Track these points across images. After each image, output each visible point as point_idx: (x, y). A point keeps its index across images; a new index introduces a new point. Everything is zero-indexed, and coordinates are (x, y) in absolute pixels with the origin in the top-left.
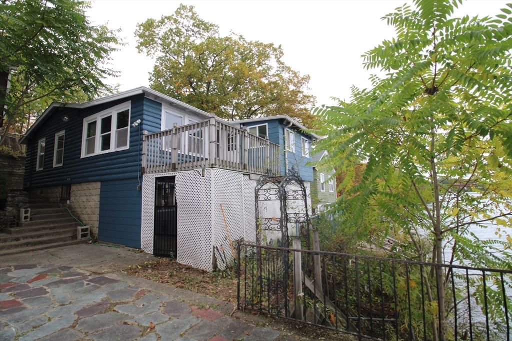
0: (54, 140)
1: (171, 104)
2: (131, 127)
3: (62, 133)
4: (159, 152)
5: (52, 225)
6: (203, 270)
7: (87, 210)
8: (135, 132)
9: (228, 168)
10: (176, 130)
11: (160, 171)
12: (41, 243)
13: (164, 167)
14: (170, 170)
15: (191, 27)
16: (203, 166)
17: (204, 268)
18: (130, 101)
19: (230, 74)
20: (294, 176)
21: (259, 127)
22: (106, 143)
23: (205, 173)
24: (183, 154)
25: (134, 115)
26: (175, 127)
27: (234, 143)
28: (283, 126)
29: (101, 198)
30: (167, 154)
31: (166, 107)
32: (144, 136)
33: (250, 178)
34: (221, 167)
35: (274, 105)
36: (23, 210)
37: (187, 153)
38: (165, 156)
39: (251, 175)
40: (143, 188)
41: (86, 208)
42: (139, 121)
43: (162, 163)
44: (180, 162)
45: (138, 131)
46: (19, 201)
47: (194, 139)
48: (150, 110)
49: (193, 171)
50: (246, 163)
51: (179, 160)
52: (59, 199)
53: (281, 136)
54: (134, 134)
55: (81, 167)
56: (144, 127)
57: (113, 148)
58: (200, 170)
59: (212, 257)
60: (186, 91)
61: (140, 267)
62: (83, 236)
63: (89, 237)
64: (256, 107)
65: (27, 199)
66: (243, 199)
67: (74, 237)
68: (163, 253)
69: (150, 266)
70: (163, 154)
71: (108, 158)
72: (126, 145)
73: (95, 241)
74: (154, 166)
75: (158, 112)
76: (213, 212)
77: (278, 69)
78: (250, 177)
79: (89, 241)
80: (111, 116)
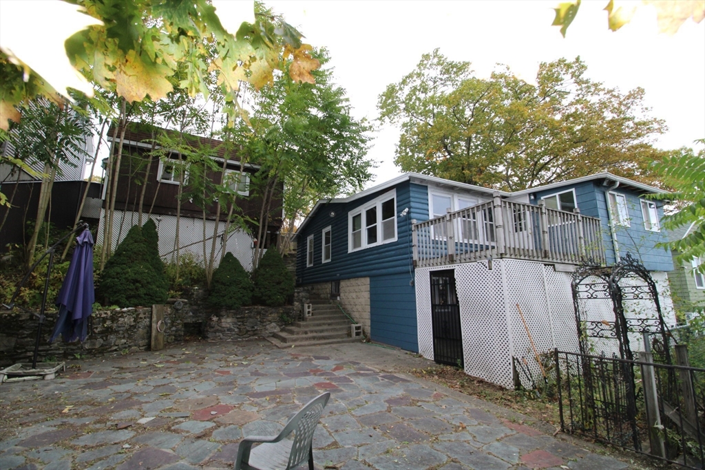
0: (321, 236)
1: (438, 185)
2: (398, 217)
3: (329, 228)
4: (431, 243)
5: (329, 321)
6: (501, 387)
7: (357, 307)
8: (403, 221)
9: (522, 257)
10: (450, 215)
11: (435, 264)
12: (324, 338)
13: (439, 260)
14: (447, 263)
15: (439, 76)
16: (489, 256)
17: (502, 384)
18: (395, 189)
19: (497, 119)
20: (632, 266)
21: (561, 196)
22: (372, 236)
23: (493, 265)
24: (461, 243)
25: (400, 203)
26: (449, 213)
27: (523, 222)
28: (603, 189)
29: (371, 294)
30: (441, 244)
31: (433, 190)
32: (413, 226)
33: (555, 270)
34: (513, 256)
35: (580, 149)
36: (306, 306)
37: (461, 242)
38: (439, 246)
39: (556, 265)
40: (416, 284)
41: (356, 305)
42: (407, 210)
43: (436, 254)
44: (459, 252)
45: (406, 220)
46: (303, 297)
47: (469, 222)
48: (417, 195)
49: (476, 263)
50: (547, 249)
51: (457, 250)
52: (329, 295)
53: (600, 204)
54: (402, 224)
55: (349, 262)
56: (412, 215)
57: (380, 241)
58: (486, 262)
59: (511, 371)
60: (440, 157)
61: (424, 372)
62: (358, 334)
63: (362, 335)
64: (547, 159)
65: (308, 295)
66: (548, 299)
67: (349, 335)
68: (446, 360)
69: (435, 373)
70: (437, 244)
71: (375, 252)
72: (393, 236)
73: (368, 341)
74: (427, 259)
75: (425, 197)
76: (508, 314)
77: (579, 92)
78: (554, 268)
79: (363, 339)
80: (375, 207)
